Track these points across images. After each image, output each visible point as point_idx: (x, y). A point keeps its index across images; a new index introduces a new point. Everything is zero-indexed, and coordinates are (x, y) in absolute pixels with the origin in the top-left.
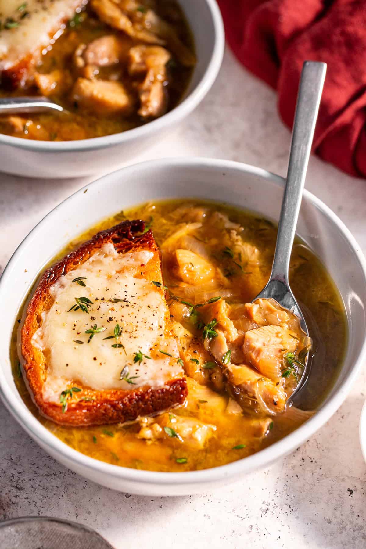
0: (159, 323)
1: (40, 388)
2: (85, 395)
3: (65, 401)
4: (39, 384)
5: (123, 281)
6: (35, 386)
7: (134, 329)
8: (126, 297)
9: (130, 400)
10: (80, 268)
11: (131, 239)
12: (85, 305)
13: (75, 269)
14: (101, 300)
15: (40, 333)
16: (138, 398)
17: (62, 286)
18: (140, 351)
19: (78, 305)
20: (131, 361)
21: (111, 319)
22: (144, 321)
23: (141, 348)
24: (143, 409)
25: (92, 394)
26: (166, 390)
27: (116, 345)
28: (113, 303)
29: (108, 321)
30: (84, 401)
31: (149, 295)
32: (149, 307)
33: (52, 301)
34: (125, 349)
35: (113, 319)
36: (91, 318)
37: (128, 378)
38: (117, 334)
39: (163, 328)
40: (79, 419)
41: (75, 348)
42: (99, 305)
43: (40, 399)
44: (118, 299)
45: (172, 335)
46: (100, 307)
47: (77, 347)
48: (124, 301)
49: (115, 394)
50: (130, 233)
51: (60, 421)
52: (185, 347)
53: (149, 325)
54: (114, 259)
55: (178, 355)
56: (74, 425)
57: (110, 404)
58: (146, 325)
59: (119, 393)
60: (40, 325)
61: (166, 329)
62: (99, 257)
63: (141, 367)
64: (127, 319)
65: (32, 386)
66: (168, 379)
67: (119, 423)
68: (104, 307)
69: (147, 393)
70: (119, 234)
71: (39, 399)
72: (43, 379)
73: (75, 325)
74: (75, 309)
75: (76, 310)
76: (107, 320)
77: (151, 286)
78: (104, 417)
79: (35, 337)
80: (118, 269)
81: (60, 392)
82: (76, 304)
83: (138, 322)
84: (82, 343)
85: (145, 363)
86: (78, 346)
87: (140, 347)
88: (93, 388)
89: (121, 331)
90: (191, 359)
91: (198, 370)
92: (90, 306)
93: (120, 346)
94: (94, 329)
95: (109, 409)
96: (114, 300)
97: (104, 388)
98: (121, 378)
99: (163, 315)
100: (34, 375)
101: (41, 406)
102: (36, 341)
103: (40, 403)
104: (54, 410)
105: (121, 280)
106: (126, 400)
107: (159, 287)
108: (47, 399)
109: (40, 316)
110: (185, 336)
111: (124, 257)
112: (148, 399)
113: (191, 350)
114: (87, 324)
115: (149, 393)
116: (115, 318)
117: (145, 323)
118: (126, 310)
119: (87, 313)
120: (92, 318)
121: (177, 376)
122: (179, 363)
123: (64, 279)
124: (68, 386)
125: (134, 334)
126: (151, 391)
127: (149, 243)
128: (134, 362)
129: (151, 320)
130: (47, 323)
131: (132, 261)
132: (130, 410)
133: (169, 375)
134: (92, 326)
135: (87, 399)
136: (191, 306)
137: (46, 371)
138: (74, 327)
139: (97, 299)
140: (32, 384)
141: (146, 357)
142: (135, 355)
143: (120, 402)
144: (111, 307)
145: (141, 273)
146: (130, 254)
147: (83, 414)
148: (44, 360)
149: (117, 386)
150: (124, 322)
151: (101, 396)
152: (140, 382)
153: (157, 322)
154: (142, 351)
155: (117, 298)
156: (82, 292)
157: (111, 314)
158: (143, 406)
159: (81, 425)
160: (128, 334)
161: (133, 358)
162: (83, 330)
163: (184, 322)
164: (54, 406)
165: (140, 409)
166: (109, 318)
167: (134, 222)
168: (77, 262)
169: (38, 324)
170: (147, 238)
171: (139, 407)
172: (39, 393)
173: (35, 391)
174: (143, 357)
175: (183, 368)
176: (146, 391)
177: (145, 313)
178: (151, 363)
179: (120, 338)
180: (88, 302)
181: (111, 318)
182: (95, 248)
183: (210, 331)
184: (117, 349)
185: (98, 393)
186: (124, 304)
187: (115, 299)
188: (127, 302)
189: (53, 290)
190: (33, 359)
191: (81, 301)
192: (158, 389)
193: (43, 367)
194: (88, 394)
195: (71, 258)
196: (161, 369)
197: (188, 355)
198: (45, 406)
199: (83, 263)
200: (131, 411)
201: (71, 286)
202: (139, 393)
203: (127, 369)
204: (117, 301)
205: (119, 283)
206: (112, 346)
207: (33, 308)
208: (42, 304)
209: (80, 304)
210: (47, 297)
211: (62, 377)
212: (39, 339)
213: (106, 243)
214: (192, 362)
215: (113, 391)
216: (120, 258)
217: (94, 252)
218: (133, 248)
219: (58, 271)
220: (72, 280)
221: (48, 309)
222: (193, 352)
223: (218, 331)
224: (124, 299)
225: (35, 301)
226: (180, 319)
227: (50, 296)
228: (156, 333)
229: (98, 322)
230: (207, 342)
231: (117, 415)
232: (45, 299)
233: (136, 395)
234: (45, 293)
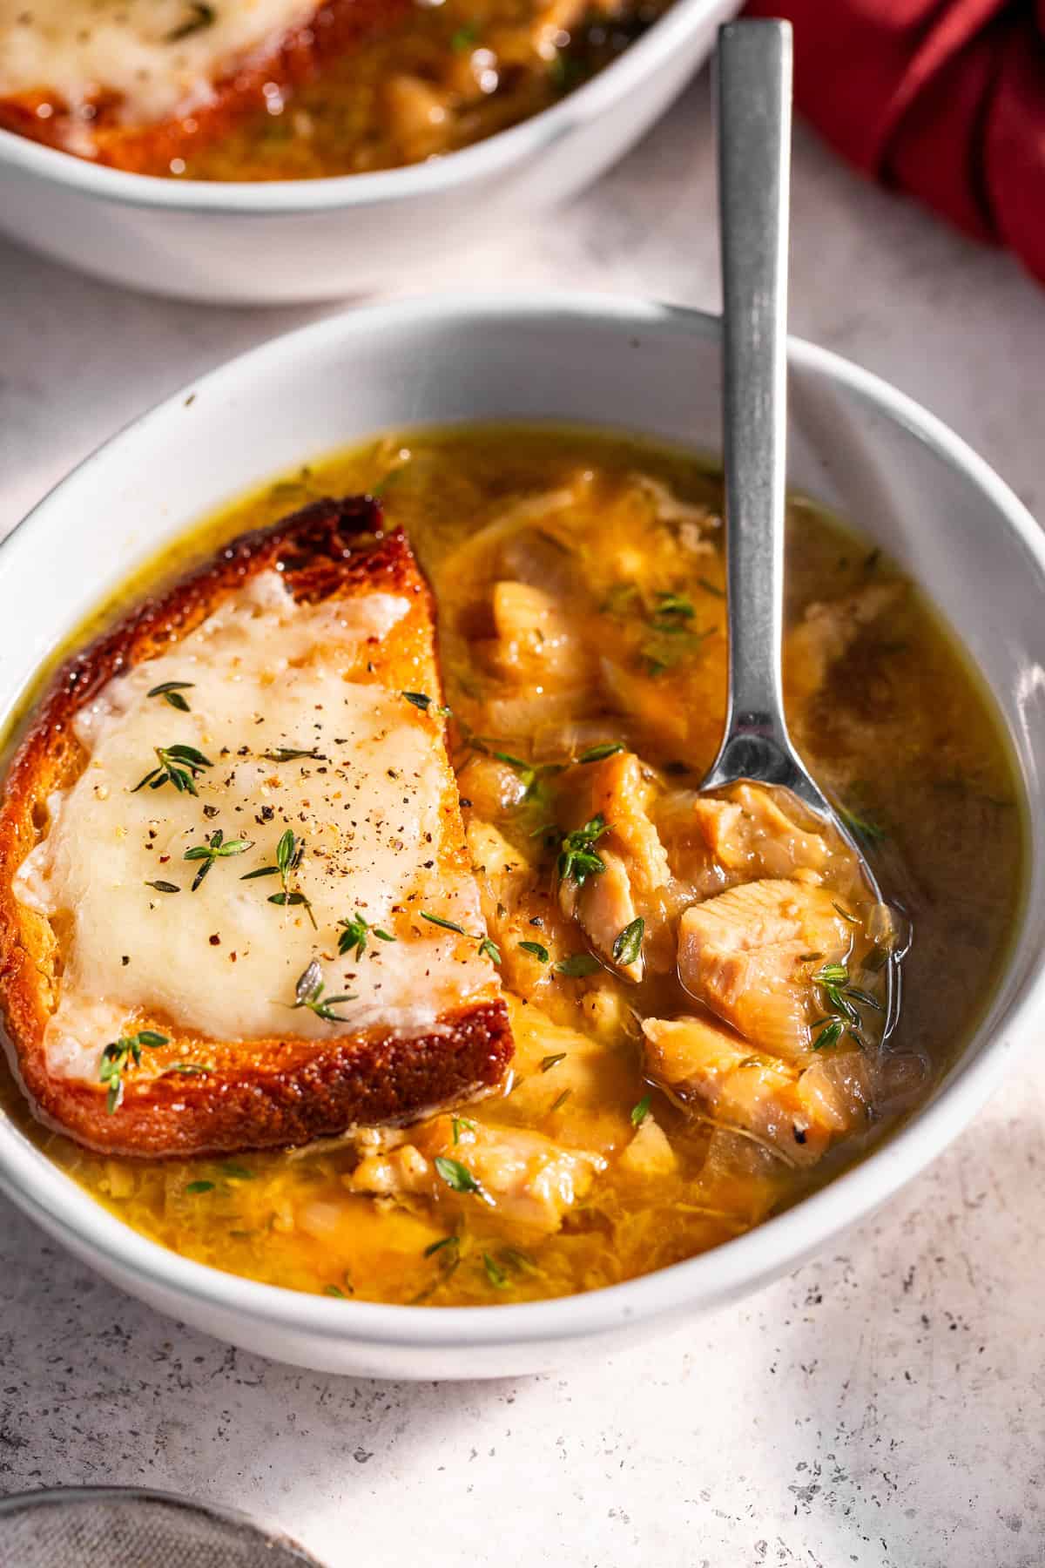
0: (421, 826)
1: (38, 1034)
2: (181, 1057)
3: (116, 1076)
4: (34, 1022)
5: (308, 694)
6: (22, 1029)
7: (343, 845)
8: (317, 743)
9: (326, 1072)
10: (174, 654)
11: (338, 558)
12: (187, 770)
13: (158, 655)
14: (240, 753)
15: (41, 861)
16: (350, 1064)
17: (117, 710)
18: (357, 916)
19: (164, 770)
20: (332, 949)
21: (268, 813)
22: (374, 820)
23: (365, 905)
24: (367, 1099)
25: (204, 1054)
26: (441, 1038)
27: (284, 895)
28: (274, 763)
29: (259, 821)
30: (178, 1076)
31: (388, 736)
32: (391, 774)
33: (84, 759)
34: (311, 909)
35: (275, 812)
36: (205, 811)
37: (320, 1000)
38: (287, 861)
39: (436, 838)
40: (160, 1132)
41: (152, 907)
42: (232, 768)
43: (36, 1067)
44: (293, 751)
45: (465, 864)
46: (233, 777)
47: (157, 903)
48: (312, 755)
49: (276, 1052)
50: (337, 541)
51: (100, 1139)
52: (506, 905)
53: (388, 832)
54: (282, 624)
55: (481, 927)
56: (147, 1155)
57: (260, 1085)
58: (379, 832)
59: (289, 1050)
60: (42, 833)
61: (444, 844)
62: (234, 618)
63: (364, 967)
64: (318, 810)
65: (14, 1028)
66: (449, 1005)
67: (289, 1145)
68: (249, 774)
69: (380, 1048)
70: (300, 542)
71: (32, 1070)
72: (48, 1007)
73: (152, 835)
74: (154, 782)
75: (156, 785)
76: (257, 817)
77: (400, 706)
78: (241, 1127)
79: (25, 871)
80: (295, 655)
81: (102, 1046)
82: (159, 766)
83: (354, 824)
84: (173, 889)
85: (375, 954)
86: (159, 899)
87: (362, 900)
88: (207, 1034)
89: (301, 851)
90: (521, 944)
91: (542, 974)
92: (203, 772)
93: (297, 898)
94: (213, 846)
95: (257, 1101)
96: (279, 753)
97: (243, 1036)
98: (299, 1000)
99: (436, 801)
100: (19, 992)
101: (39, 1093)
102: (28, 884)
103: (36, 1081)
104: (79, 1103)
105: (301, 691)
106: (312, 1071)
107: (424, 709)
108: (60, 1068)
109: (44, 805)
110: (508, 868)
111: (314, 615)
112: (382, 1068)
113: (523, 917)
114: (192, 830)
115: (387, 1049)
116: (281, 809)
117: (378, 825)
118: (317, 787)
119: (192, 796)
120: (209, 811)
121: (477, 994)
122: (485, 955)
123: (121, 688)
124: (127, 1027)
125: (342, 861)
126: (394, 1044)
127: (396, 569)
128: (339, 948)
129: (395, 817)
130: (66, 827)
131: (340, 629)
132: (326, 1103)
133: (452, 991)
134: (207, 836)
135: (189, 1069)
136: (527, 769)
137: (58, 982)
138: (150, 841)
139: (225, 751)
140: (13, 1021)
141: (378, 933)
142: (343, 929)
143: (293, 1079)
144: (268, 775)
145: (366, 668)
146: (333, 604)
147: (173, 1117)
148: (52, 944)
149: (284, 1026)
150: (310, 823)
151: (233, 1060)
152: (359, 1013)
153: (416, 822)
154: (363, 913)
155: (289, 747)
156: (179, 730)
157: (269, 798)
158: (368, 1091)
159: (168, 1151)
160: (322, 863)
161: (339, 936)
162: (177, 849)
163: (503, 821)
164: (80, 1091)
165: (360, 1101)
166: (263, 808)
167: (349, 502)
168: (167, 635)
169: (37, 831)
170: (388, 552)
171: (355, 1096)
172: (36, 1050)
173: (21, 1041)
174: (370, 932)
175: (497, 968)
176: (375, 1042)
177: (378, 796)
178: (393, 953)
179: (296, 874)
180: (197, 762)
181: (269, 810)
182: (225, 586)
183: (581, 855)
184: (287, 908)
185: (223, 1050)
186: (313, 765)
187: (283, 751)
188: (322, 758)
189: (87, 722)
190: (18, 943)
191: (172, 758)
192: (414, 1036)
193: (51, 967)
194: (190, 1053)
195: (147, 622)
196: (428, 973)
197: (511, 931)
198: (53, 1091)
199: (186, 634)
200: (330, 1108)
201: (143, 710)
202: (354, 1049)
203: (318, 973)
204: (288, 756)
205: (295, 700)
206: (271, 899)
207: (20, 779)
208: (53, 766)
209: (169, 767)
210: (67, 744)
211: (108, 1000)
212: (37, 880)
213: (259, 570)
214: (523, 953)
215: (270, 1043)
216: (303, 618)
217: (221, 600)
218: (344, 587)
219: (103, 663)
220: (148, 691)
221: (69, 783)
222: (527, 920)
223: (605, 854)
224: (311, 750)
225: (28, 756)
226: (493, 811)
227: (76, 744)
228: (412, 858)
229: (227, 823)
230: (569, 891)
231: (284, 1120)
232: (59, 751)
233: (345, 1054)
234: (61, 731)
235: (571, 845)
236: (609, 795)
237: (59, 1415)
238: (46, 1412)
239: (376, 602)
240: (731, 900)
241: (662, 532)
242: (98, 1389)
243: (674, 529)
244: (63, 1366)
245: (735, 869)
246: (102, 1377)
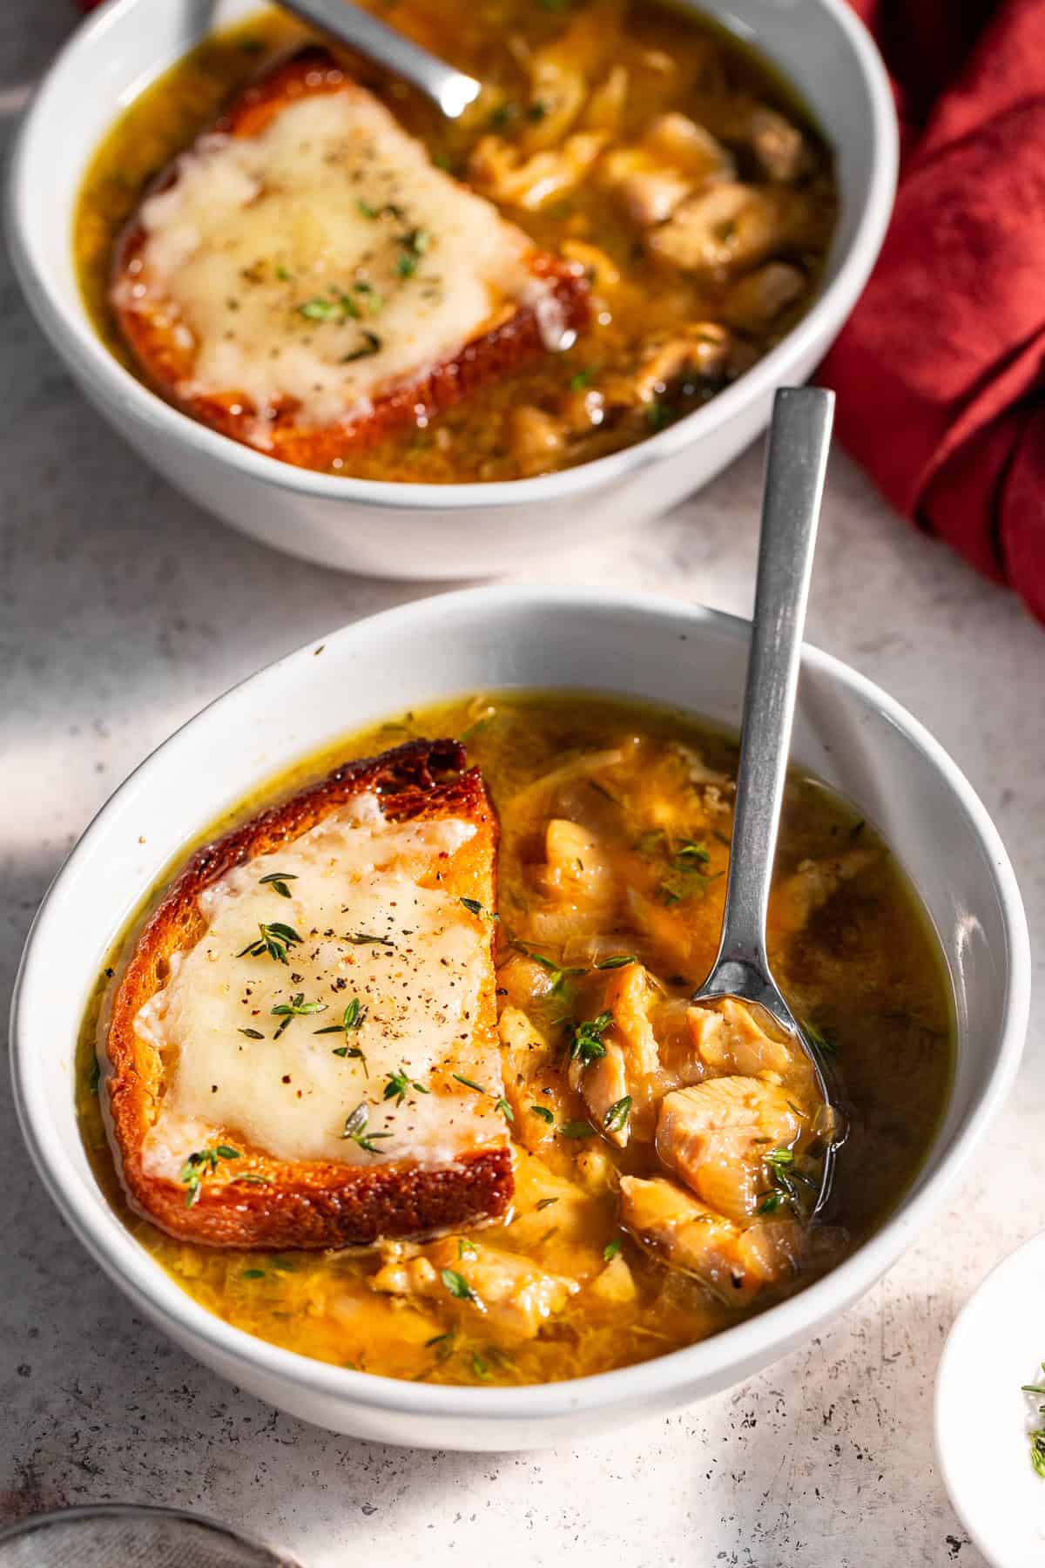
0: (463, 1005)
1: (139, 1140)
2: (250, 1169)
3: (196, 1179)
4: (137, 1131)
5: (386, 892)
6: (127, 1136)
7: (398, 1015)
8: (388, 932)
9: (361, 1192)
10: (286, 851)
11: (425, 787)
12: (283, 944)
13: (272, 852)
14: (326, 934)
15: (158, 1005)
16: (382, 1187)
17: (234, 891)
18: (401, 1071)
19: (264, 942)
20: (378, 1095)
21: (341, 984)
22: (425, 997)
23: (409, 1063)
24: (393, 1217)
25: (267, 1169)
26: (456, 1174)
27: (346, 1049)
28: (352, 944)
29: (334, 989)
30: (245, 1184)
31: (445, 934)
32: (443, 962)
33: (204, 928)
34: (367, 1062)
35: (347, 983)
36: (293, 978)
37: (364, 1135)
38: (351, 1023)
39: (474, 1018)
40: (226, 1227)
41: (241, 1049)
42: (318, 946)
43: (134, 1167)
44: (368, 937)
45: (493, 1040)
46: (317, 953)
47: (245, 1046)
48: (383, 941)
49: (324, 1172)
50: (427, 773)
51: (178, 1228)
52: (526, 1076)
53: (435, 1007)
54: (373, 835)
55: (500, 1089)
56: (216, 1245)
57: (308, 1197)
58: (428, 1007)
59: (335, 1172)
60: (163, 983)
61: (479, 1021)
62: (337, 827)
63: (402, 1113)
64: (382, 984)
65: (121, 1135)
66: (465, 1149)
67: (327, 1248)
68: (331, 952)
69: (406, 1177)
70: (397, 772)
71: (131, 1168)
72: (150, 1120)
73: (249, 992)
74: (255, 950)
75: (256, 953)
76: (332, 987)
77: (458, 909)
78: (291, 1230)
79: (145, 1011)
80: (381, 861)
81: (187, 1155)
82: (260, 938)
83: (409, 999)
84: (259, 1036)
85: (412, 1103)
86: (248, 1043)
87: (407, 1060)
88: (272, 1153)
89: (364, 1016)
90: (533, 1107)
91: (546, 1134)
92: (295, 946)
93: (356, 1053)
94: (294, 1005)
95: (305, 1209)
96: (357, 937)
97: (300, 1158)
98: (347, 1133)
99: (477, 987)
100: (128, 1106)
101: (134, 1187)
102: (146, 1022)
103: (134, 1177)
104: (164, 1197)
105: (380, 889)
106: (350, 1190)
107: (476, 913)
108: (153, 1168)
109: (167, 961)
110: (531, 1047)
111: (400, 831)
112: (406, 1193)
113: (537, 1087)
114: (280, 992)
115: (411, 1178)
116: (352, 982)
117: (428, 1001)
118: (383, 966)
119: (284, 965)
120: (296, 978)
121: (489, 1142)
122: (500, 1112)
123: (240, 875)
124: (210, 1141)
125: (396, 1027)
126: (417, 1175)
127: (468, 800)
128: (384, 1096)
129: (443, 995)
130: (181, 981)
131: (418, 845)
132: (360, 1217)
133: (470, 1138)
134: (291, 998)
135: (254, 1179)
136: (557, 970)
137: (160, 1101)
138: (246, 997)
139: (314, 932)
140: (121, 1129)
141: (417, 1087)
142: (389, 1080)
143: (335, 1194)
144: (346, 954)
145: (436, 876)
146: (416, 824)
147: (237, 1216)
148: (159, 1071)
149: (333, 1153)
150: (374, 995)
151: (290, 1175)
152: (394, 1148)
153: (458, 1002)
154: (406, 1069)
155: (365, 932)
156: (281, 911)
157: (345, 972)
158: (393, 1211)
159: (231, 1243)
160: (380, 1027)
161: (384, 1087)
162: (267, 1006)
163: (532, 1009)
164: (167, 1188)
165: (387, 1218)
166: (338, 979)
167: (438, 744)
168: (282, 835)
169: (160, 981)
170: (465, 787)
171: (383, 1213)
172: (135, 1153)
173: (125, 1145)
174: (410, 1085)
175: (508, 1123)
176: (403, 1172)
177: (431, 978)
178: (426, 1102)
179: (357, 1034)
180: (291, 938)
181: (343, 981)
182: (332, 802)
183: (589, 1041)
184: (347, 1060)
185: (283, 1166)
186: (383, 949)
187: (360, 935)
188: (391, 944)
189: (209, 899)
190: (132, 1068)
191: (272, 933)
192: (434, 1170)
193: (156, 1089)
194: (256, 1168)
195: (267, 824)
196: (452, 1122)
197: (527, 1096)
198: (145, 1186)
199: (297, 837)
200: (363, 1221)
201: (254, 893)
202: (386, 1177)
203: (364, 1113)
204: (363, 940)
205: (376, 897)
206: (335, 1052)
207: (151, 940)
208: (176, 932)
209: (268, 939)
210: (191, 915)
211: (197, 1119)
212: (154, 1021)
213: (361, 791)
214: (533, 1115)
215: (321, 1165)
216: (390, 832)
217: (328, 812)
218: (426, 811)
219: (228, 854)
220: (260, 879)
221: (189, 946)
222: (540, 1090)
223: (608, 1043)
224: (382, 937)
225: (160, 921)
226: (524, 1000)
227: (199, 915)
228: (451, 1030)
229: (308, 989)
230: (576, 1069)
231: (325, 1227)
232: (185, 919)
233: (379, 1179)
234: (188, 904)
235: (582, 1033)
236: (618, 996)
237: (131, 1452)
238: (120, 1449)
239: (450, 824)
240: (706, 1089)
241: (691, 791)
242: (164, 1435)
243: (701, 790)
244: (138, 1414)
245: (713, 1065)
246: (169, 1426)
